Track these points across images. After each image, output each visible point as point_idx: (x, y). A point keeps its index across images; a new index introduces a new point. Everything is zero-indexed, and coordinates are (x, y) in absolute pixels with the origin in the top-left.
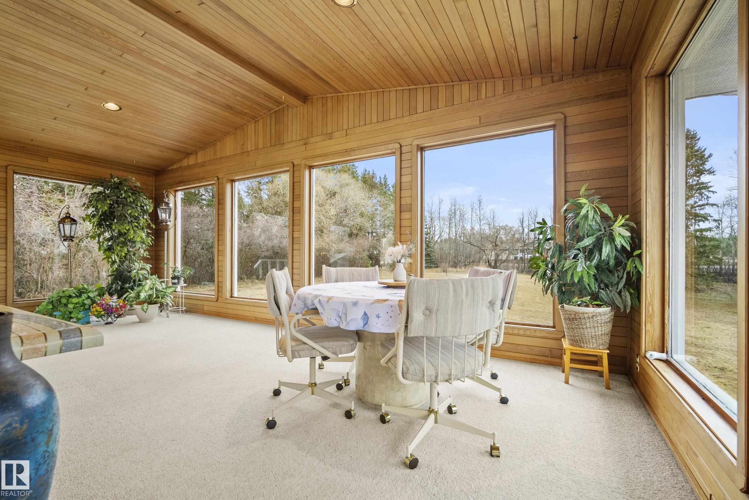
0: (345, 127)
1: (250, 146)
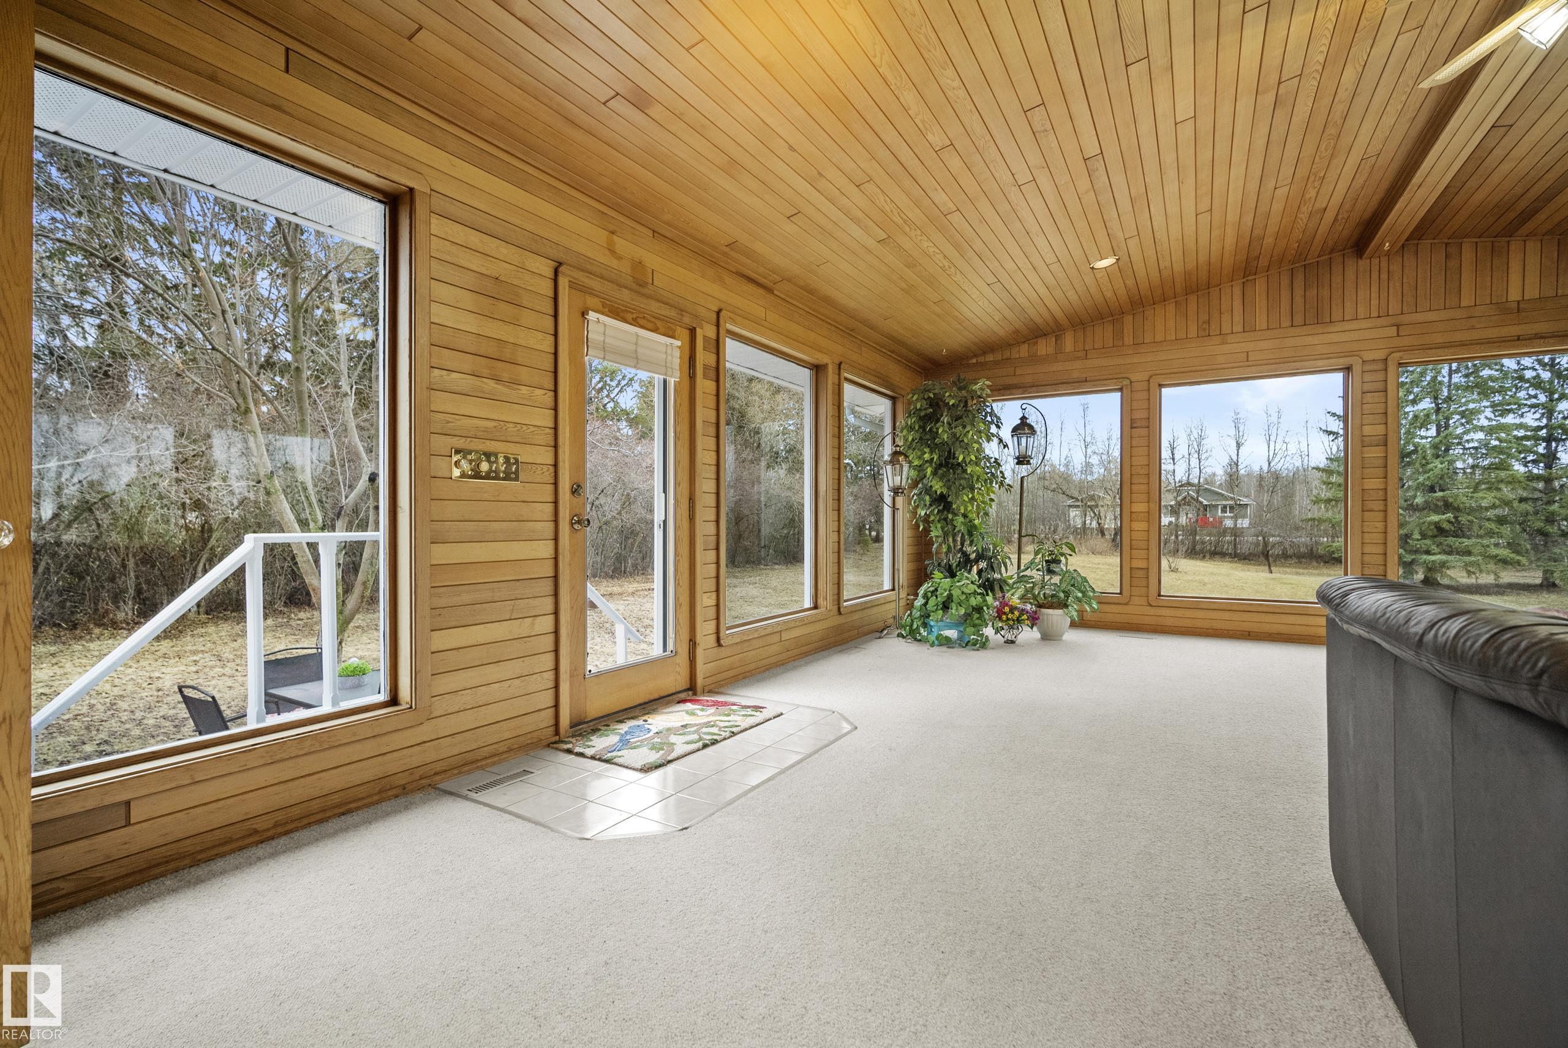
1: (1228, 325)
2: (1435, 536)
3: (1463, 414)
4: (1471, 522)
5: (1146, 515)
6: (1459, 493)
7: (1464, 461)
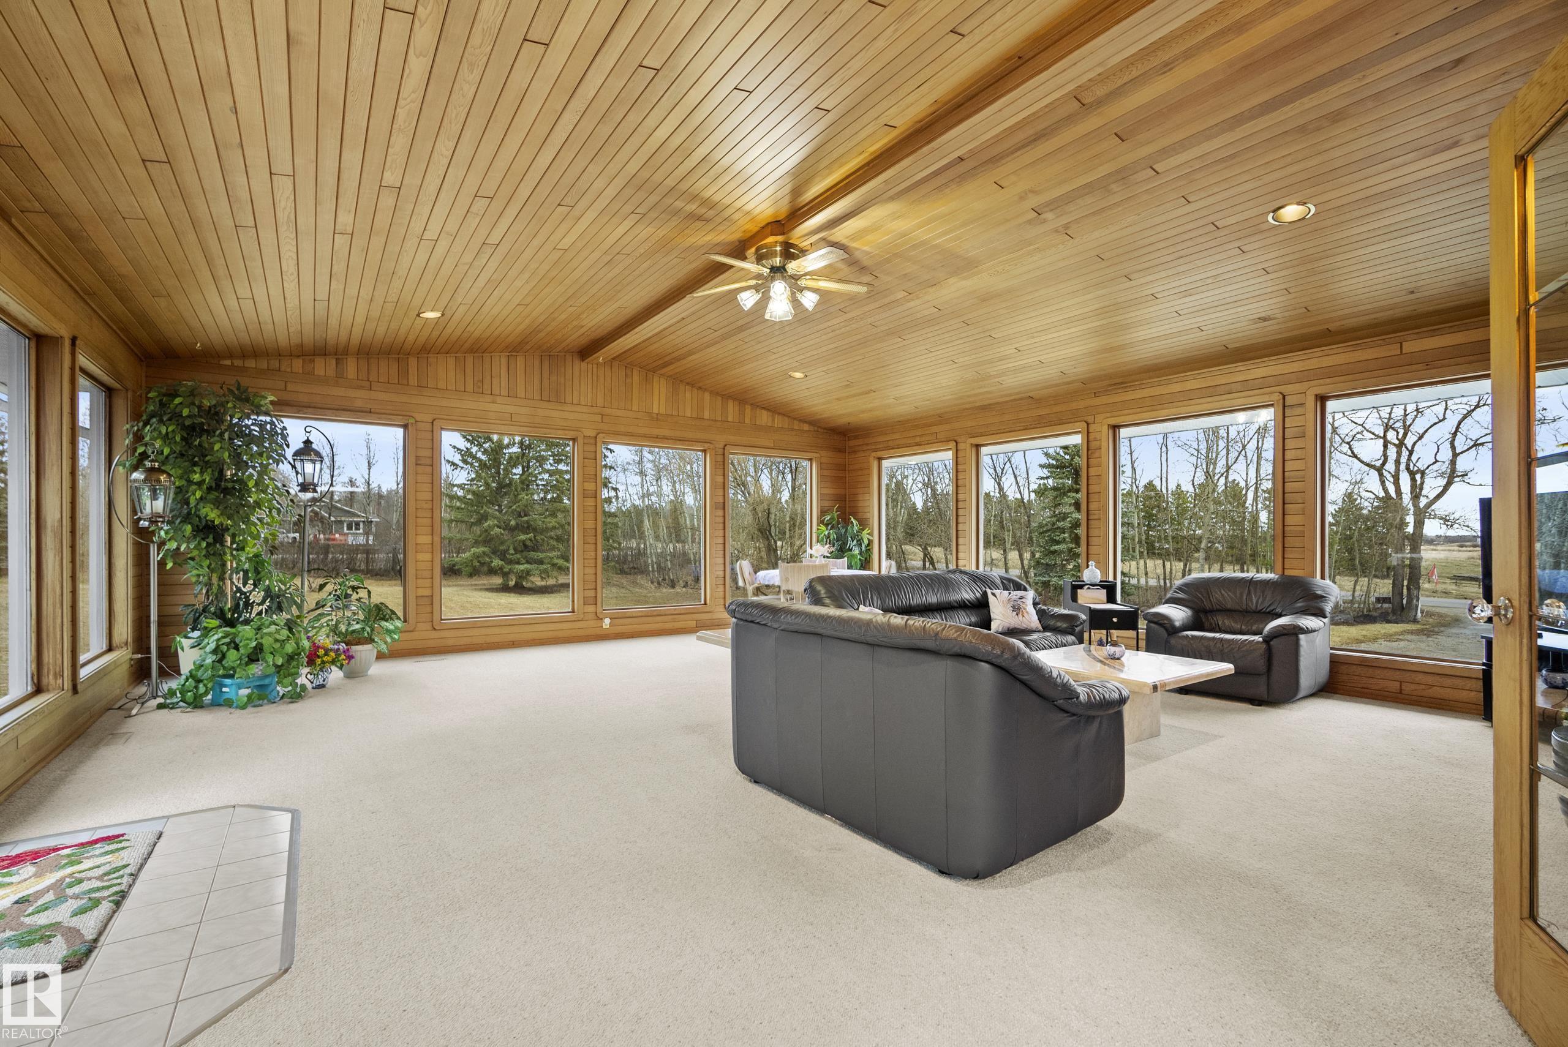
1: (497, 388)
2: (522, 551)
3: (536, 458)
4: (543, 540)
5: (430, 546)
6: (535, 517)
7: (538, 494)
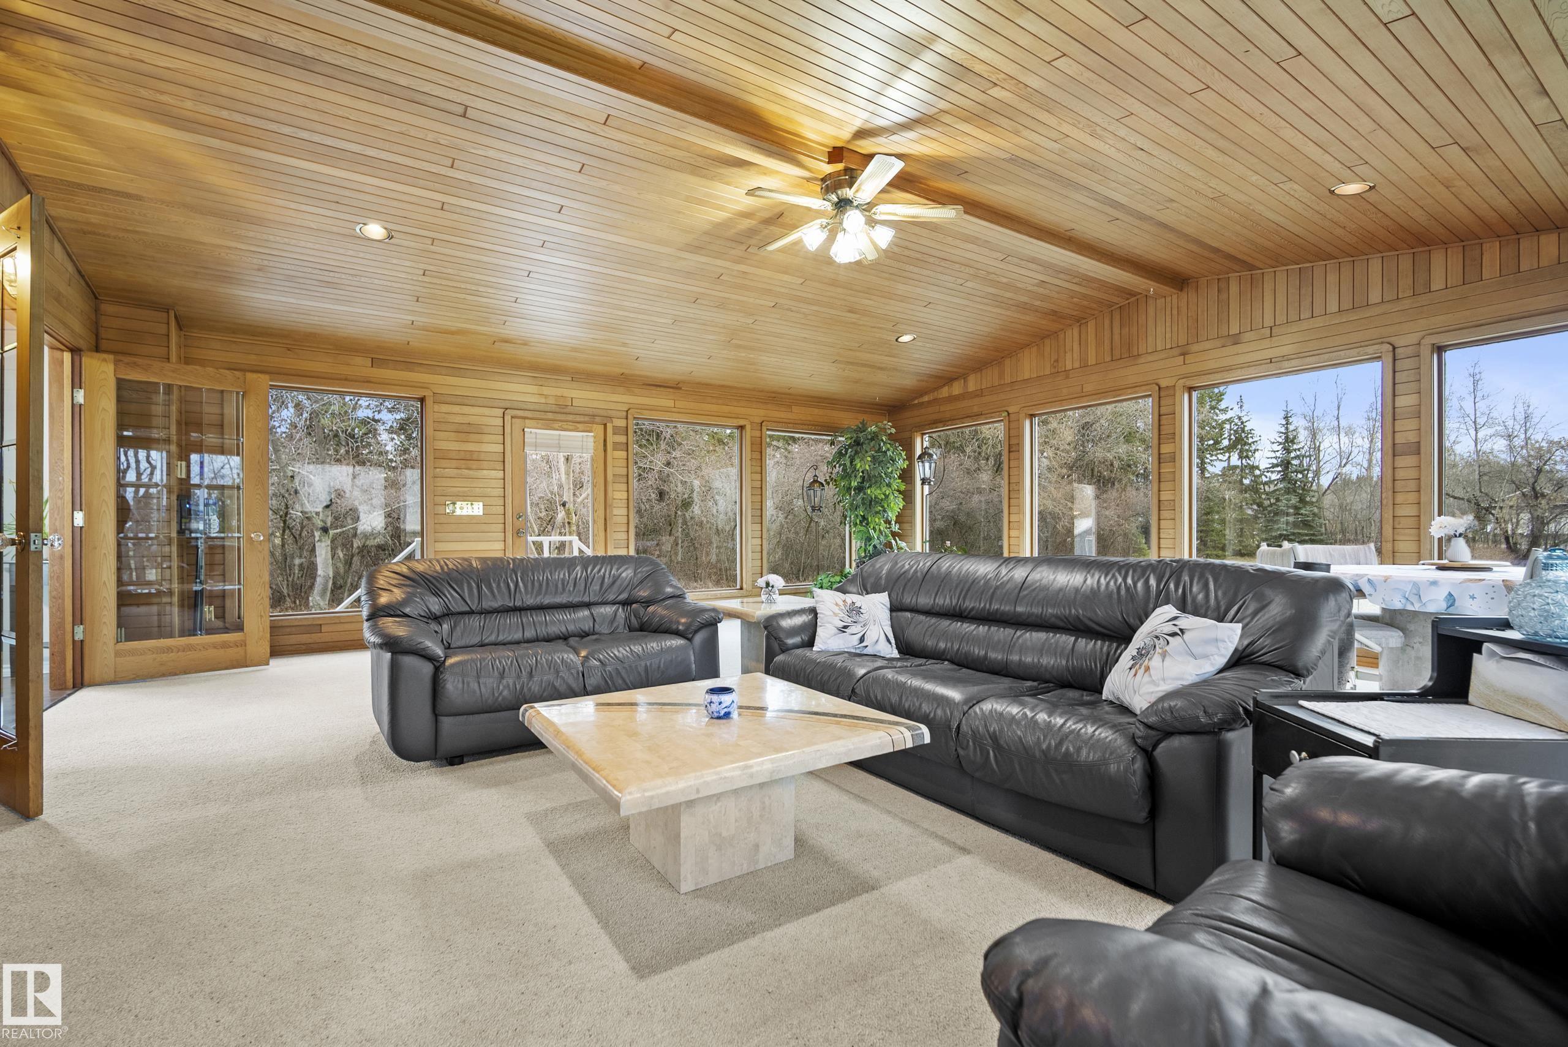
0: (1269, 322)
1: (1070, 361)
